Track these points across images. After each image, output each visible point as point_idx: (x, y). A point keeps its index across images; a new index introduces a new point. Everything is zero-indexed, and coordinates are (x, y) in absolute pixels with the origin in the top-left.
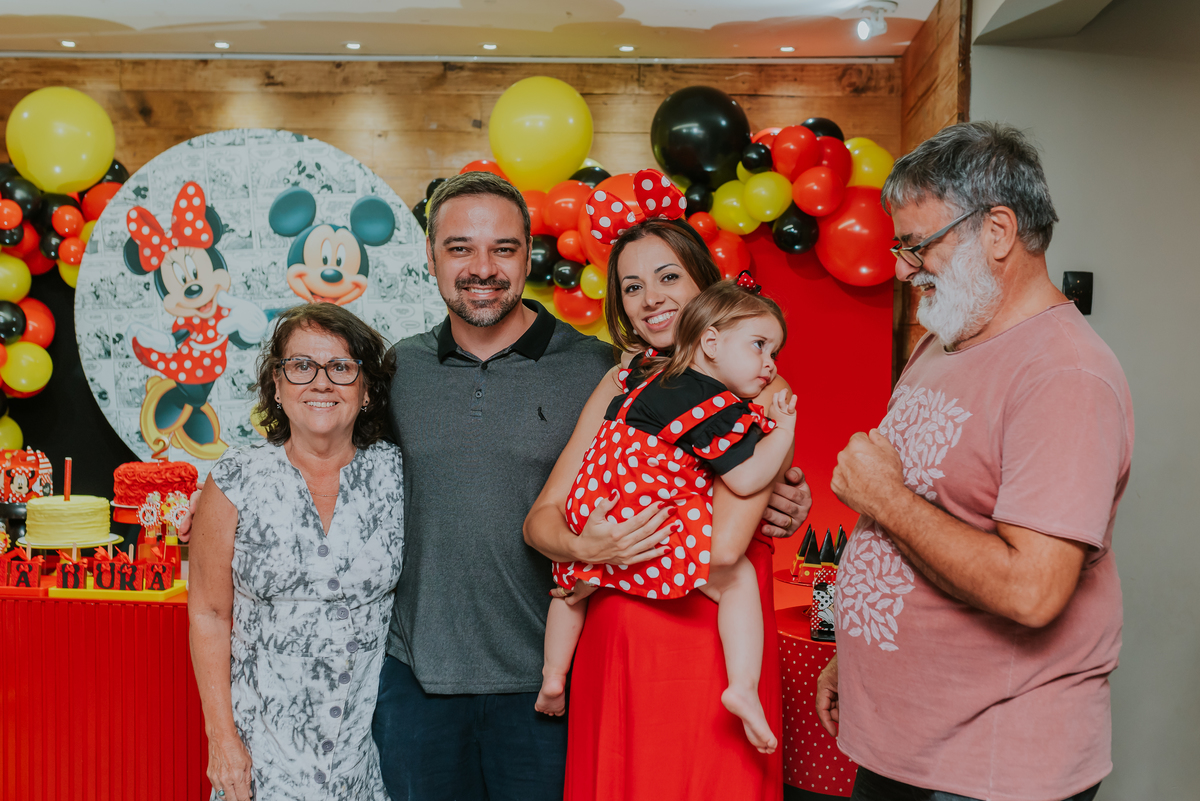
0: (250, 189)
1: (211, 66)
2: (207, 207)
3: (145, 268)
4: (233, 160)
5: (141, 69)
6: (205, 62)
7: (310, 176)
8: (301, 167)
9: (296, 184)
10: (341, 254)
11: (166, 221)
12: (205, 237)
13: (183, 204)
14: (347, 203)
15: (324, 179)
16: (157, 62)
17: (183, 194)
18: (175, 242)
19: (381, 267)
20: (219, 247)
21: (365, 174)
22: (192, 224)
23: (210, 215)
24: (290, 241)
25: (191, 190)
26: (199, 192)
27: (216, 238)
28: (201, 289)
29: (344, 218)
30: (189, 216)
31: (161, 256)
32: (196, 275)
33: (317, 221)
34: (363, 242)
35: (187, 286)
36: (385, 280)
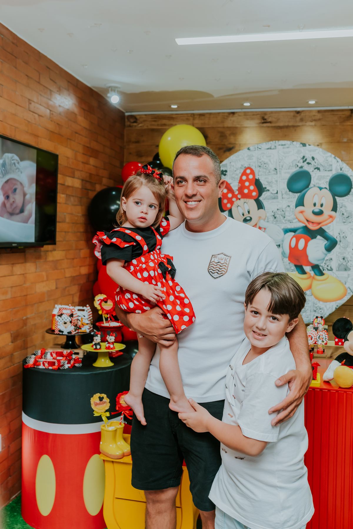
0: (278, 170)
1: (236, 115)
2: (256, 179)
3: (224, 209)
4: (270, 156)
5: (203, 117)
6: (233, 113)
7: (308, 163)
8: (304, 159)
9: (301, 167)
10: (323, 201)
11: (235, 186)
12: (254, 194)
13: (244, 178)
14: (327, 176)
15: (316, 164)
16: (210, 114)
17: (244, 173)
18: (239, 196)
19: (344, 208)
20: (261, 198)
21: (338, 162)
22: (248, 188)
23: (258, 184)
24: (297, 195)
25: (248, 171)
26: (252, 172)
27: (260, 194)
28: (251, 219)
29: (326, 184)
30: (247, 184)
31: (232, 203)
32: (249, 212)
33: (311, 185)
34: (335, 195)
35: (244, 217)
36: (345, 214)
